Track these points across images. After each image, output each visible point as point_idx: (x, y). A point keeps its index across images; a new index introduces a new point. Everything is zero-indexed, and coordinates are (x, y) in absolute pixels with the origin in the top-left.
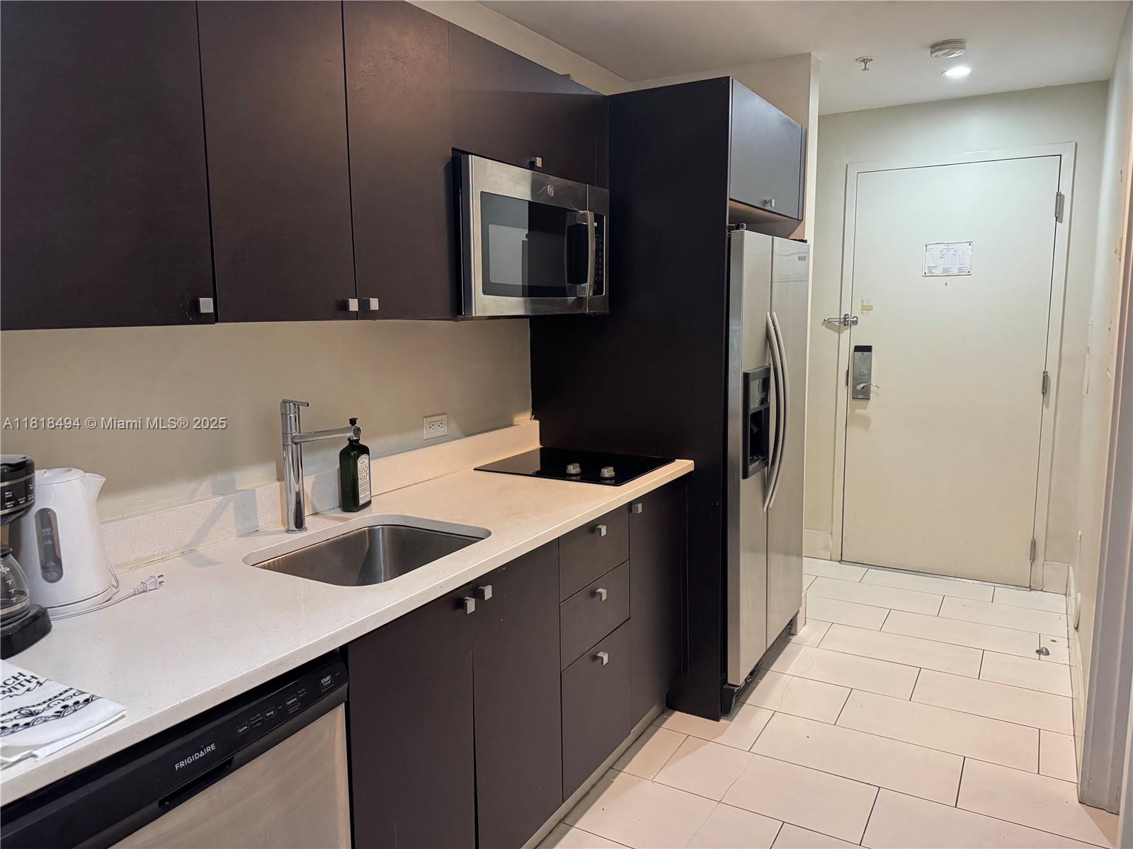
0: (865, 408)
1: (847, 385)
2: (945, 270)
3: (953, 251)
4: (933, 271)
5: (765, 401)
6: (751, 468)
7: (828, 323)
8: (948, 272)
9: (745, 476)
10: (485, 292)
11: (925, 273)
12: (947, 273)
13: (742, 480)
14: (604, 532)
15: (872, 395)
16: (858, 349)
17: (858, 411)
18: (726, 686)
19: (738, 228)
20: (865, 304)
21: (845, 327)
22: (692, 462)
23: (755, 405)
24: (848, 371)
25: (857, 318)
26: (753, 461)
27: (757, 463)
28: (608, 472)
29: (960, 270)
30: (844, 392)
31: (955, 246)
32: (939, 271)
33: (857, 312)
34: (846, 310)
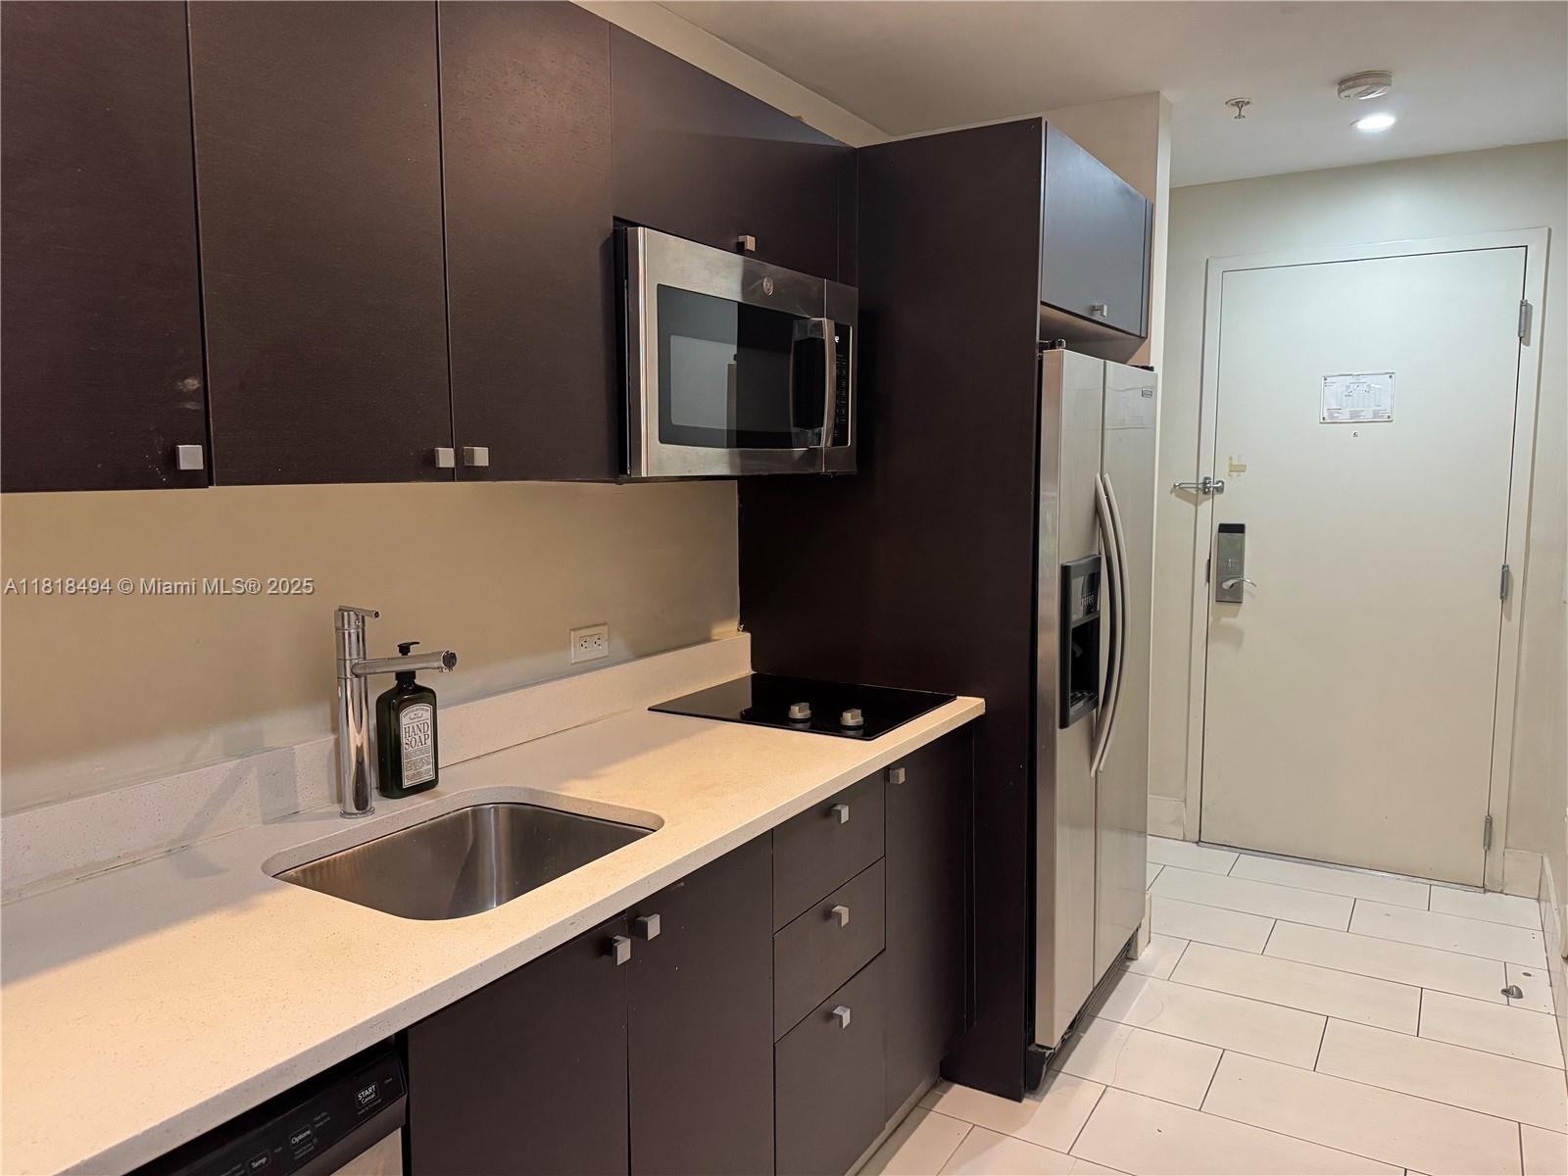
0: (1235, 615)
1: (1209, 580)
2: (1354, 414)
3: (1365, 385)
4: (1336, 415)
5: (1092, 608)
6: (1073, 711)
7: (1179, 490)
8: (1359, 416)
9: (1064, 724)
10: (662, 440)
11: (1324, 418)
12: (1356, 419)
13: (1059, 732)
14: (845, 816)
15: (1245, 597)
16: (1224, 528)
17: (1225, 620)
18: (1032, 1048)
19: (1053, 346)
20: (1235, 462)
21: (1207, 496)
22: (982, 700)
23: (1077, 616)
24: (1209, 561)
25: (1223, 483)
26: (1076, 700)
27: (1081, 704)
28: (851, 718)
29: (1376, 414)
30: (1203, 592)
31: (1368, 380)
32: (1345, 416)
33: (1222, 475)
34: (1206, 472)
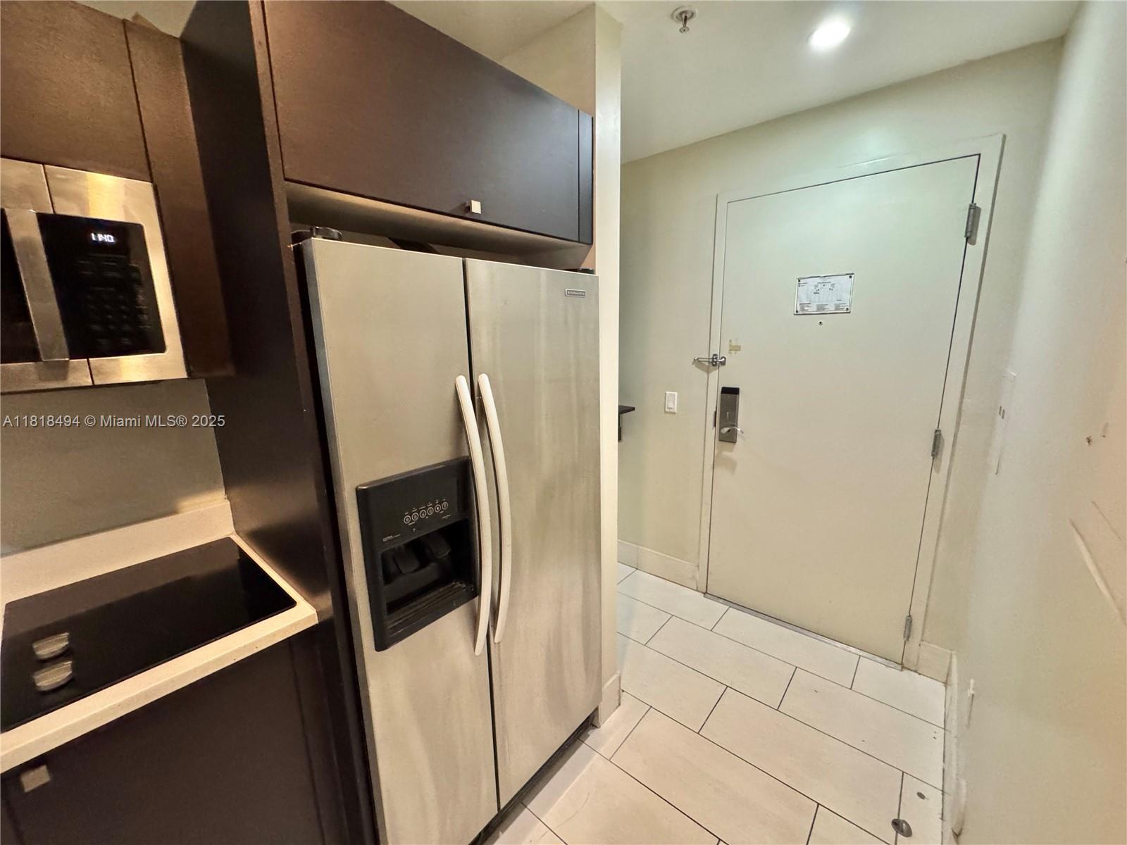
0: (731, 451)
1: (715, 425)
2: (821, 307)
3: (830, 284)
4: (806, 308)
7: (698, 362)
8: (824, 309)
11: (797, 311)
12: (821, 311)
15: (739, 439)
16: (726, 391)
17: (726, 453)
20: (734, 343)
21: (715, 368)
24: (716, 413)
25: (725, 358)
29: (837, 307)
30: (712, 433)
31: (833, 280)
32: (812, 309)
33: (725, 353)
34: (714, 350)
